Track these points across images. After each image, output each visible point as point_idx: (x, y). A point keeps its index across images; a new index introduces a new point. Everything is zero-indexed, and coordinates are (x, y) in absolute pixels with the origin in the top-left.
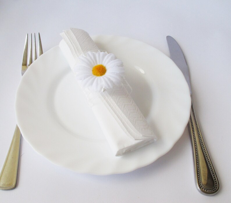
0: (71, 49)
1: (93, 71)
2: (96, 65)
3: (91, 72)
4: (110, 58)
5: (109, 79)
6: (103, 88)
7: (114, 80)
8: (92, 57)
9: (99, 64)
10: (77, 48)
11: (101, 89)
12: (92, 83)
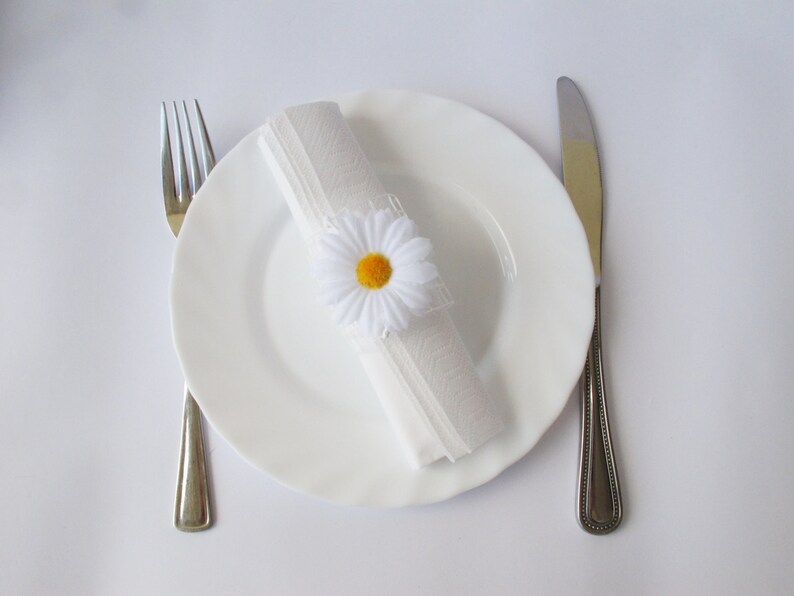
0: (295, 190)
1: (358, 271)
2: (364, 255)
3: (354, 276)
4: (400, 234)
5: (399, 302)
6: (386, 330)
7: (411, 305)
8: (355, 234)
9: (373, 250)
10: (311, 188)
11: (380, 333)
12: (357, 316)
